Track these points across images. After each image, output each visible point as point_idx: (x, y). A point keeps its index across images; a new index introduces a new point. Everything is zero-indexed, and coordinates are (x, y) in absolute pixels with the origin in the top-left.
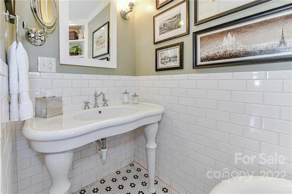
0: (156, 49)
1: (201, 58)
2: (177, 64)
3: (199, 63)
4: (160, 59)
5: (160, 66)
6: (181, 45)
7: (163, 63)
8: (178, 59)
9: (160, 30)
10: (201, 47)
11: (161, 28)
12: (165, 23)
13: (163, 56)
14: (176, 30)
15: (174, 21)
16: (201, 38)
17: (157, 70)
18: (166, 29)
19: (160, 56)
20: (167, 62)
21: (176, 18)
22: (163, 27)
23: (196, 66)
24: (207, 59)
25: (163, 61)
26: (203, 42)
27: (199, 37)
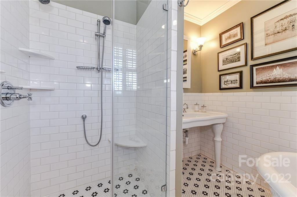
0: (220, 75)
1: (257, 82)
2: (238, 85)
3: (255, 85)
4: (223, 81)
5: (223, 86)
6: (241, 73)
7: (226, 85)
8: (238, 82)
9: (223, 62)
10: (256, 75)
11: (223, 61)
12: (227, 57)
13: (226, 80)
14: (236, 63)
15: (234, 57)
16: (256, 69)
17: (221, 89)
18: (228, 62)
19: (223, 79)
20: (229, 84)
21: (236, 55)
22: (225, 60)
23: (252, 86)
24: (262, 82)
25: (226, 83)
26: (258, 72)
27: (255, 68)
